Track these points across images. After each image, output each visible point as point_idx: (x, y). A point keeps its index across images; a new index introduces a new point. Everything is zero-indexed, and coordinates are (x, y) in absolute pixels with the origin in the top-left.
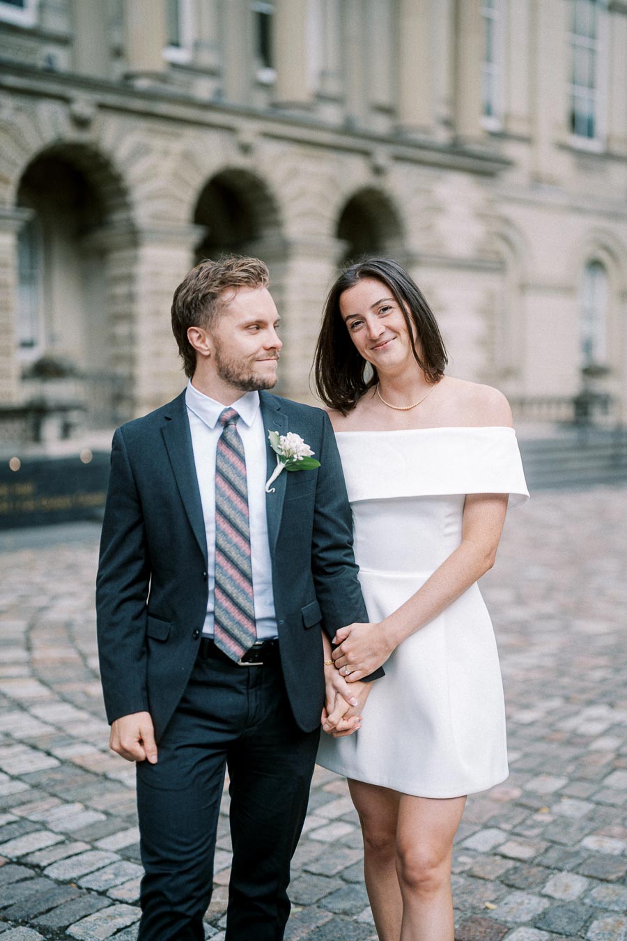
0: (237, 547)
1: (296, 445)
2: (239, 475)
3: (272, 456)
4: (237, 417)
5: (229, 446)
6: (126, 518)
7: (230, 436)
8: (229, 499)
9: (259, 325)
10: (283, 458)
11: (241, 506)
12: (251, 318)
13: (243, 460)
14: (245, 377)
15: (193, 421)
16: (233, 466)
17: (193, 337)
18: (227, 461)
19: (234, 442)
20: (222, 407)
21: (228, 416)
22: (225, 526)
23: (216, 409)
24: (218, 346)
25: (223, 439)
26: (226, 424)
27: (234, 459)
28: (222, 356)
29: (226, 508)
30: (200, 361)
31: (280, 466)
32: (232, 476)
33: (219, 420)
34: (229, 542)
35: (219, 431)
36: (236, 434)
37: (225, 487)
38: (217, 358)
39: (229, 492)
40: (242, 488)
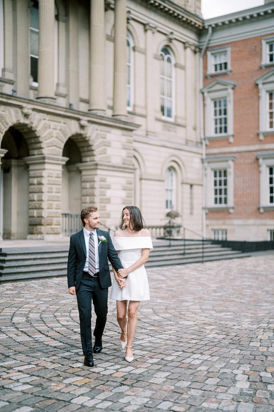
0: (92, 256)
1: (103, 238)
2: (93, 244)
3: (99, 240)
4: (93, 234)
5: (91, 239)
7: (92, 237)
8: (91, 248)
9: (96, 218)
10: (101, 240)
11: (93, 249)
12: (95, 217)
13: (94, 241)
14: (94, 227)
15: (85, 235)
17: (85, 220)
18: (91, 241)
19: (92, 238)
20: (90, 232)
21: (91, 233)
22: (91, 252)
23: (89, 232)
24: (89, 222)
26: (91, 235)
27: (92, 241)
28: (90, 224)
30: (86, 225)
31: (100, 242)
32: (92, 244)
33: (89, 234)
35: (90, 236)
38: (89, 224)
39: (91, 247)
40: (93, 246)
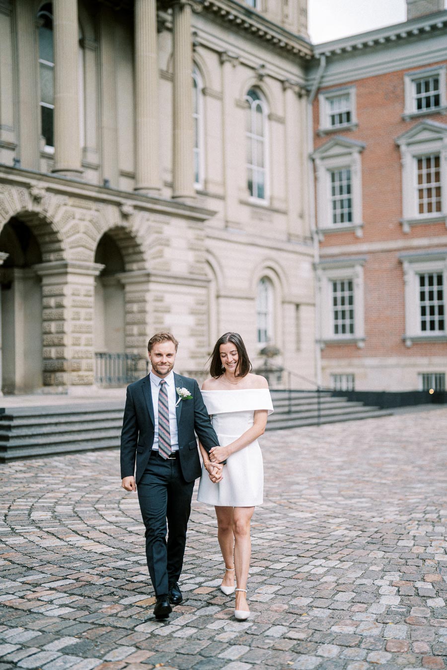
0: (164, 423)
1: (185, 392)
2: (166, 401)
3: (177, 396)
4: (165, 383)
5: (163, 391)
6: (131, 414)
7: (163, 389)
8: (162, 408)
10: (181, 396)
11: (166, 411)
13: (167, 396)
15: (152, 384)
16: (163, 398)
18: (162, 397)
20: (161, 379)
21: (163, 382)
22: (161, 417)
23: (159, 380)
25: (161, 390)
26: (162, 385)
27: (164, 396)
29: (162, 411)
31: (180, 399)
32: (163, 401)
33: (160, 383)
34: (163, 421)
35: (160, 387)
36: (165, 388)
37: (161, 404)
39: (162, 406)
40: (166, 405)
